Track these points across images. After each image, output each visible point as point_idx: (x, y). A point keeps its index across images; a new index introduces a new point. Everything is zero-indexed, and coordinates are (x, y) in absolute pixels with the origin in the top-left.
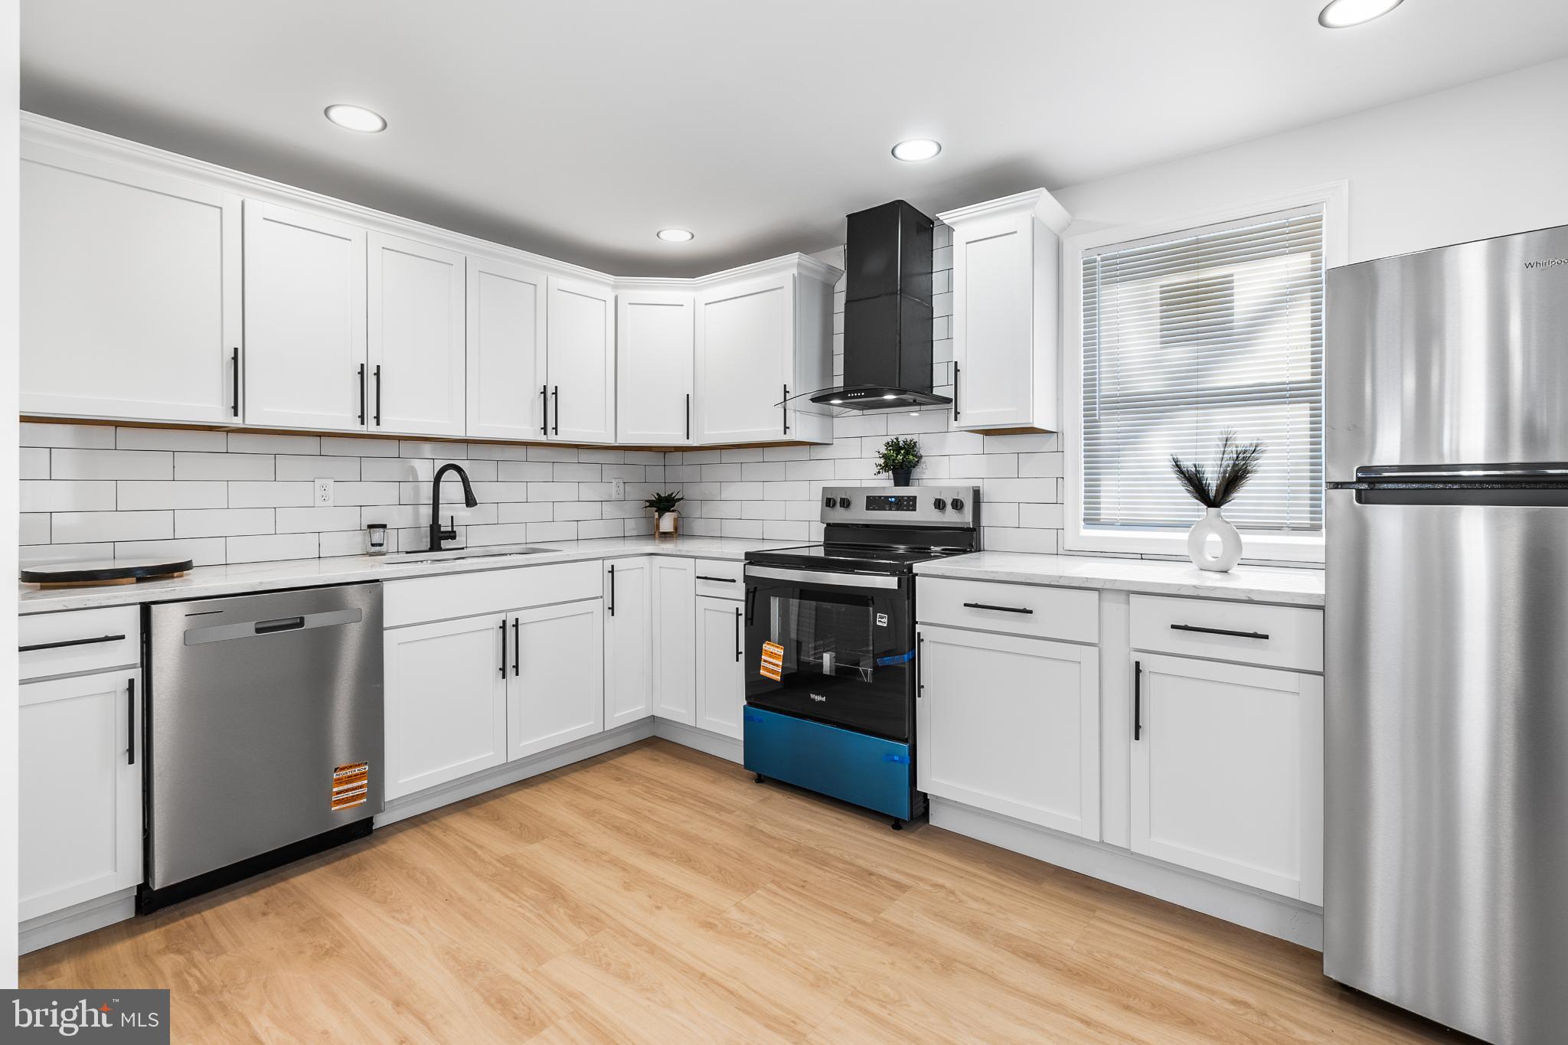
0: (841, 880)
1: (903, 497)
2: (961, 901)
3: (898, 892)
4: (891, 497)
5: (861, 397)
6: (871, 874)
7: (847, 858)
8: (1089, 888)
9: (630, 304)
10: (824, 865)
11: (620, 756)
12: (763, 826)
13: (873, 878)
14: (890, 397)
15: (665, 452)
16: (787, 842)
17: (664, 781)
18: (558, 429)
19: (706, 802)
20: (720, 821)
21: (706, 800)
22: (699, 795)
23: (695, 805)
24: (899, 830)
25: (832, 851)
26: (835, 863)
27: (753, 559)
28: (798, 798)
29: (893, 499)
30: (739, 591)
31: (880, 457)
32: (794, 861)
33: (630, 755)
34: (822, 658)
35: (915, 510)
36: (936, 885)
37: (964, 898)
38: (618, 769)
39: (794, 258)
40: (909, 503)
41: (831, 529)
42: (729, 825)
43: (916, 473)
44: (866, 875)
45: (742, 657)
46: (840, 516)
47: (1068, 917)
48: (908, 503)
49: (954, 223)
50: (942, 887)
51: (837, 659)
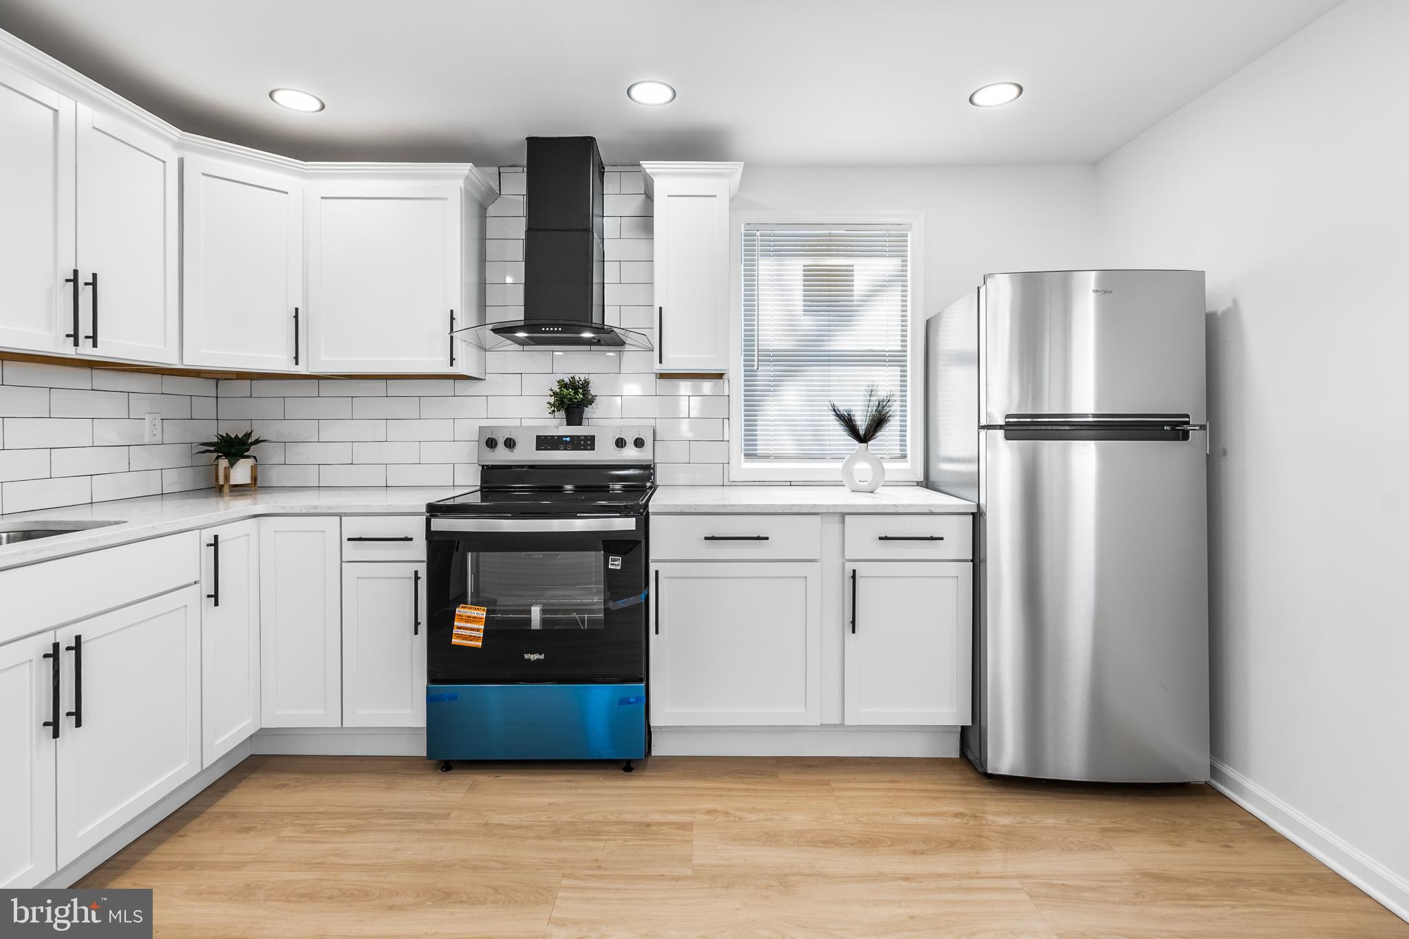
0: (627, 843)
1: (580, 436)
2: (740, 818)
3: (686, 833)
4: (567, 436)
5: (558, 332)
6: (648, 825)
7: (613, 818)
8: (809, 766)
9: (203, 174)
10: (598, 835)
11: (220, 797)
12: (497, 819)
13: (654, 828)
14: (587, 335)
15: (218, 380)
16: (541, 826)
17: (322, 809)
18: (99, 339)
19: (401, 816)
20: (441, 832)
21: (400, 813)
22: (386, 810)
23: (392, 825)
24: (631, 771)
25: (593, 817)
26: (606, 828)
27: (435, 510)
28: (507, 773)
29: (568, 439)
30: (419, 550)
31: (551, 396)
32: (564, 843)
33: (235, 791)
34: (529, 612)
35: (594, 449)
36: (709, 812)
37: (740, 814)
38: (233, 815)
39: (466, 168)
40: (587, 443)
41: (488, 472)
42: (457, 832)
43: (588, 412)
44: (644, 828)
45: (423, 628)
46: (501, 456)
47: (819, 796)
48: (585, 442)
49: (653, 174)
50: (715, 811)
51: (543, 611)
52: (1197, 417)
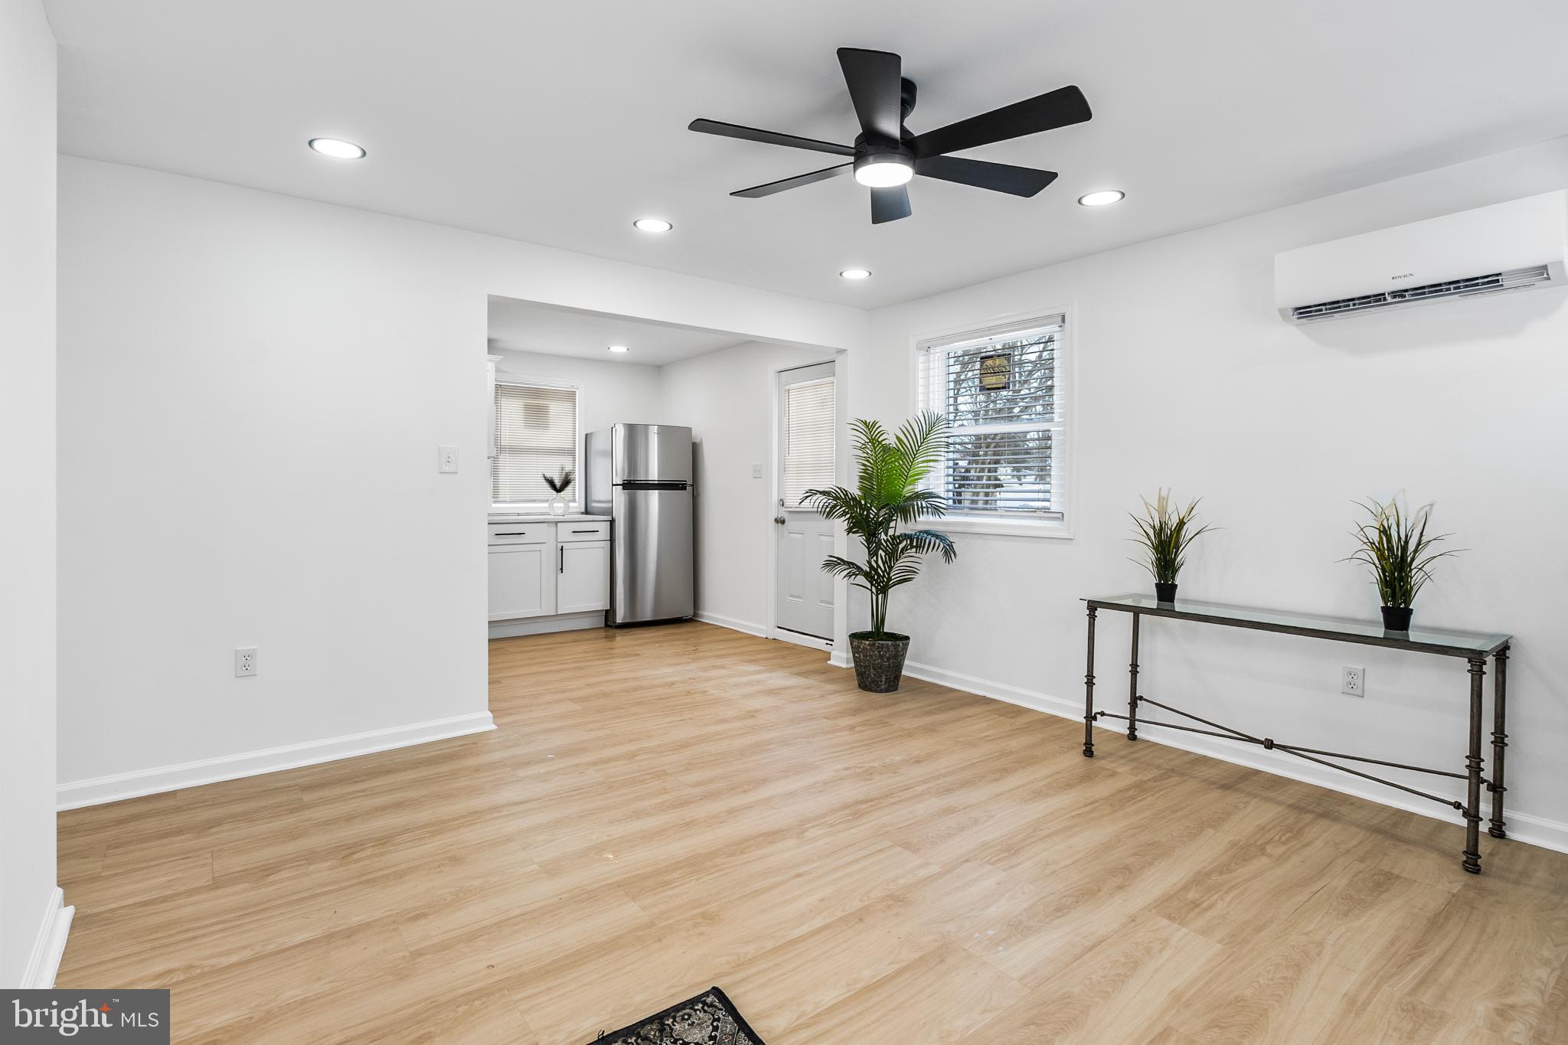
52: (690, 482)
